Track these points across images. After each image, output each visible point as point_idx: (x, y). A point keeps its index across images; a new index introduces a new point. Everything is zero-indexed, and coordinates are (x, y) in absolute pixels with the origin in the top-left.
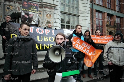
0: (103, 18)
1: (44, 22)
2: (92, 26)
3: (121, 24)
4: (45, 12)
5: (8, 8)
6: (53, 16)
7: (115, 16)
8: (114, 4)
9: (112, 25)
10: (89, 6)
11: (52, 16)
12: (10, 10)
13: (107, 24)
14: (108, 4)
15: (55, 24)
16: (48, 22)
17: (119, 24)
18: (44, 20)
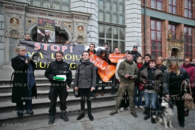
0: (163, 28)
1: (74, 37)
2: (144, 41)
3: (193, 36)
4: (75, 23)
5: (30, 22)
6: (87, 29)
7: (183, 25)
8: (182, 7)
9: (177, 38)
10: (140, 12)
11: (85, 29)
12: (32, 24)
13: (168, 37)
14: (171, 7)
15: (89, 40)
16: (80, 37)
17: (190, 36)
18: (75, 35)
